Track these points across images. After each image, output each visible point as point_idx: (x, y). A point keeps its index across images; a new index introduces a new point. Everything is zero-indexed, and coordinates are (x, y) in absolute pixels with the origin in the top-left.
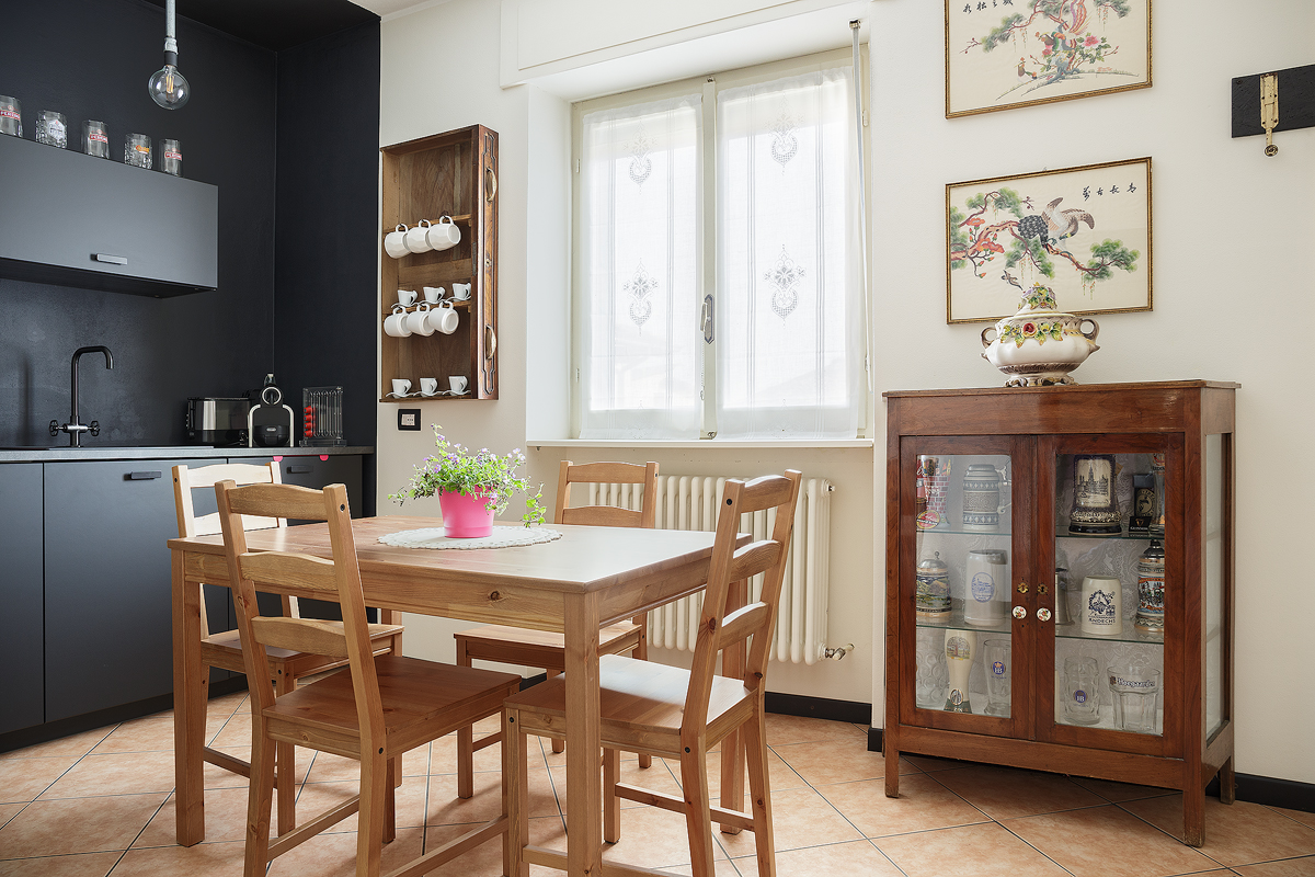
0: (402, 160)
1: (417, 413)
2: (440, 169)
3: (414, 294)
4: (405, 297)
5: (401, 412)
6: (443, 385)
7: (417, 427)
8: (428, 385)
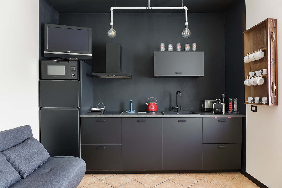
0: (251, 34)
1: (256, 107)
2: (260, 34)
3: (254, 73)
4: (251, 73)
5: (252, 106)
6: (261, 100)
7: (256, 111)
8: (257, 99)
